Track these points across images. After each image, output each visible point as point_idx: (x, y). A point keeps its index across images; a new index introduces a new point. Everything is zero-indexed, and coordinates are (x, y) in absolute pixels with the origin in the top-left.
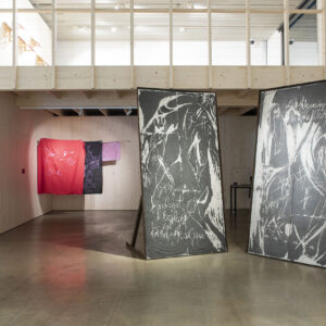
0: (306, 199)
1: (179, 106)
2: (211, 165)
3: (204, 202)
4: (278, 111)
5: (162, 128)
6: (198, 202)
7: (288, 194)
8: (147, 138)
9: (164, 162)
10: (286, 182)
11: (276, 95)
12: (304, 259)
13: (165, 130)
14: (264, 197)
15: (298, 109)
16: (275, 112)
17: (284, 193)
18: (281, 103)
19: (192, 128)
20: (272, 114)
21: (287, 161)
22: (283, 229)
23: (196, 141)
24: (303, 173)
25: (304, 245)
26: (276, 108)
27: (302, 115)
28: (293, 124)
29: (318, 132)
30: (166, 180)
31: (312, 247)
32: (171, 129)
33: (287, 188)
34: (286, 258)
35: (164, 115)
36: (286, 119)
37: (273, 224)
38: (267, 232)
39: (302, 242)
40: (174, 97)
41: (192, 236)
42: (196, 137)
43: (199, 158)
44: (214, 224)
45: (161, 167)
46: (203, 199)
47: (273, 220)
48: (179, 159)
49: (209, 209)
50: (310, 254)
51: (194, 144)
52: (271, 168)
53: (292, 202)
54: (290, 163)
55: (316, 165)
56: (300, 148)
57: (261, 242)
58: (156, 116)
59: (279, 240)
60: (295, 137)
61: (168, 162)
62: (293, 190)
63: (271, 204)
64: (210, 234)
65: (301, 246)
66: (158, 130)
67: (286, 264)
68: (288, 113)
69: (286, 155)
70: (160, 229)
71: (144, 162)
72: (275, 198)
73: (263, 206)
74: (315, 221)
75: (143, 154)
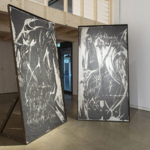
0: (110, 86)
1: (36, 27)
2: (55, 69)
3: (53, 93)
4: (90, 39)
5: (28, 41)
6: (51, 93)
7: (100, 84)
8: (19, 47)
9: (31, 66)
10: (98, 78)
11: (89, 30)
12: (112, 118)
13: (29, 43)
14: (86, 87)
15: (102, 38)
16: (89, 39)
17: (98, 84)
18: (92, 35)
19: (45, 44)
20: (87, 40)
21: (98, 67)
22: (99, 104)
23: (47, 53)
24: (108, 73)
25: (112, 111)
26: (89, 37)
27: (105, 42)
28: (100, 47)
29: (115, 51)
30: (33, 80)
31: (116, 112)
32: (33, 43)
33: (99, 81)
34: (102, 119)
35: (28, 32)
36: (96, 44)
37: (92, 101)
38: (89, 106)
39: (110, 110)
40: (33, 20)
41: (50, 117)
42: (47, 50)
43: (49, 64)
44: (59, 106)
45: (29, 71)
46: (53, 91)
47: (93, 99)
48: (39, 65)
49: (56, 97)
50: (116, 115)
51: (46, 54)
52: (89, 71)
53: (103, 89)
54: (100, 68)
55: (115, 69)
56: (105, 60)
57: (86, 112)
58: (23, 31)
59: (97, 110)
60: (102, 54)
61: (33, 67)
62: (103, 82)
63: (90, 91)
64: (58, 112)
65: (110, 112)
66: (25, 43)
67: (102, 123)
68: (96, 40)
69: (97, 63)
70: (32, 117)
71: (18, 66)
72: (92, 87)
73: (85, 92)
74: (117, 98)
75: (17, 60)
